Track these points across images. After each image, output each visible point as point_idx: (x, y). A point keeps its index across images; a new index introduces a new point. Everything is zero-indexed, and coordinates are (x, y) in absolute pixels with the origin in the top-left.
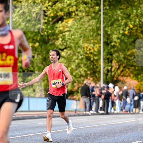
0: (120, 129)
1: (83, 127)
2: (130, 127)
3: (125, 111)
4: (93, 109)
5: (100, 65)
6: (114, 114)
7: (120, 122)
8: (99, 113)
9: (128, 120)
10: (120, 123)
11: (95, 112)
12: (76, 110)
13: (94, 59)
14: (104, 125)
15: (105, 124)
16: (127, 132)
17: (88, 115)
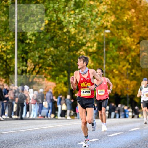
0: (36, 136)
2: (47, 134)
3: (41, 116)
4: (6, 114)
5: (14, 65)
6: (29, 119)
7: (35, 128)
8: (13, 118)
9: (45, 126)
10: (36, 130)
11: (8, 117)
13: (7, 58)
14: (18, 132)
15: (19, 130)
16: (43, 140)
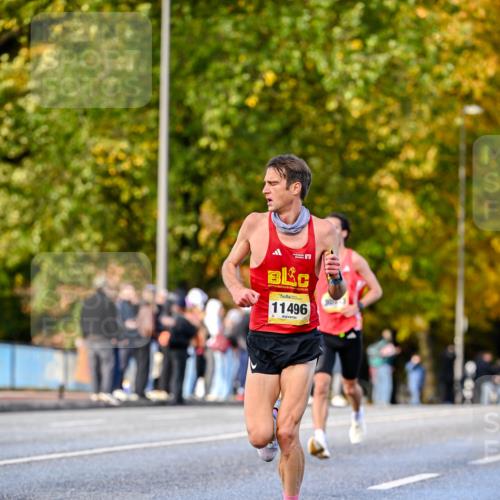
1: (87, 452)
4: (126, 384)
5: (155, 220)
12: (62, 389)
13: (133, 199)
15: (170, 440)
16: (252, 474)
17: (108, 406)
